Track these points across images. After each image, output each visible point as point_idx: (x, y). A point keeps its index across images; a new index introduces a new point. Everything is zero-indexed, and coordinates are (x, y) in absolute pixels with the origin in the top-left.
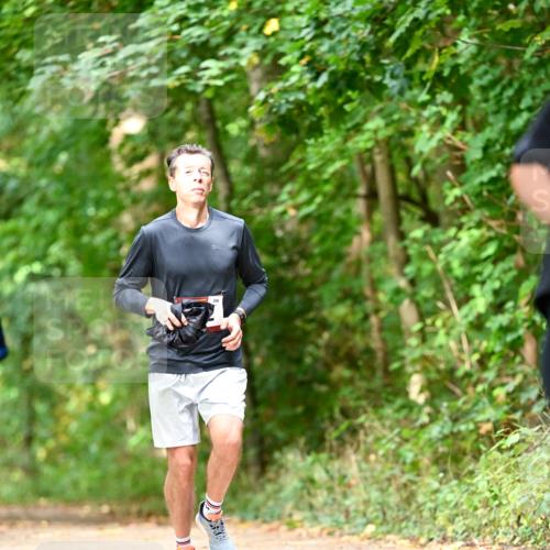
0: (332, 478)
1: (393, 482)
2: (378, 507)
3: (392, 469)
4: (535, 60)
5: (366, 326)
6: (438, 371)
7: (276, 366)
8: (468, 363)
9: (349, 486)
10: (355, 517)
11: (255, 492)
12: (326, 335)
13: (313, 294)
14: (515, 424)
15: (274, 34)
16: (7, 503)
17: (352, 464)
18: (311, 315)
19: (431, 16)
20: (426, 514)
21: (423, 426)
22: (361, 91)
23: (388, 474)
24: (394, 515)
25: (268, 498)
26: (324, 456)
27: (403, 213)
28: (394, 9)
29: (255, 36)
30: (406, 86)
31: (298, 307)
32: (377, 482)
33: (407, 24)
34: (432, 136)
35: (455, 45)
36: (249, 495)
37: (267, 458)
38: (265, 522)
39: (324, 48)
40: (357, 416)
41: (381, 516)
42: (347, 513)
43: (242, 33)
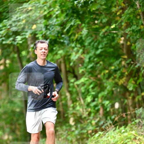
3: (65, 142)
4: (103, 36)
6: (78, 117)
8: (85, 115)
14: (98, 131)
19: (75, 24)
21: (73, 131)
22: (58, 44)
27: (68, 75)
28: (66, 22)
30: (69, 43)
33: (69, 26)
34: (75, 56)
35: (81, 32)
39: (48, 33)
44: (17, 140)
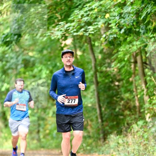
0: (124, 143)
1: (141, 143)
2: (137, 151)
3: (141, 140)
5: (134, 99)
7: (108, 111)
9: (129, 145)
10: (131, 154)
11: (102, 146)
12: (123, 102)
13: (119, 90)
15: (108, 18)
16: (32, 149)
17: (130, 139)
18: (118, 96)
19: (152, 11)
20: (151, 153)
21: (150, 128)
22: (133, 34)
23: (140, 141)
24: (142, 153)
25: (106, 148)
26: (122, 136)
27: (144, 67)
28: (142, 10)
29: (103, 19)
30: (145, 32)
31: (115, 94)
32: (137, 144)
33: (145, 13)
34: (153, 46)
36: (101, 147)
37: (106, 137)
38: (105, 155)
39: (122, 22)
40: (131, 125)
41: (138, 153)
42: (129, 152)
43: (99, 18)
44: (90, 137)
